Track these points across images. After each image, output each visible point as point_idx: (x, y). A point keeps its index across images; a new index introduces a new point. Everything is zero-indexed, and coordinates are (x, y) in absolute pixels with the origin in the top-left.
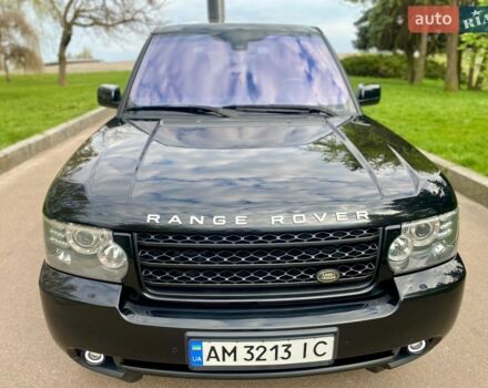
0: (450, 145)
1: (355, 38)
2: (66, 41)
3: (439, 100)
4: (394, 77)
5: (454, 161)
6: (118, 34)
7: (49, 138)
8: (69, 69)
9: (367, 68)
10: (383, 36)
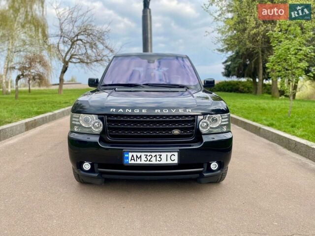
0: (264, 118)
1: (223, 71)
2: (64, 70)
3: (267, 101)
4: (248, 93)
5: (265, 125)
6: (93, 67)
7: (56, 114)
8: (64, 87)
9: (231, 88)
10: (238, 70)
